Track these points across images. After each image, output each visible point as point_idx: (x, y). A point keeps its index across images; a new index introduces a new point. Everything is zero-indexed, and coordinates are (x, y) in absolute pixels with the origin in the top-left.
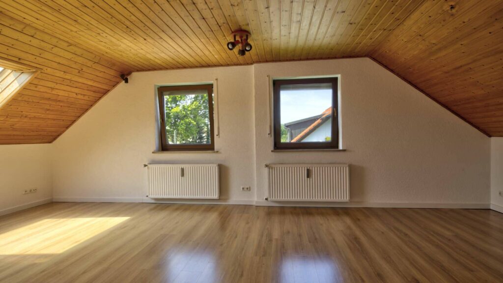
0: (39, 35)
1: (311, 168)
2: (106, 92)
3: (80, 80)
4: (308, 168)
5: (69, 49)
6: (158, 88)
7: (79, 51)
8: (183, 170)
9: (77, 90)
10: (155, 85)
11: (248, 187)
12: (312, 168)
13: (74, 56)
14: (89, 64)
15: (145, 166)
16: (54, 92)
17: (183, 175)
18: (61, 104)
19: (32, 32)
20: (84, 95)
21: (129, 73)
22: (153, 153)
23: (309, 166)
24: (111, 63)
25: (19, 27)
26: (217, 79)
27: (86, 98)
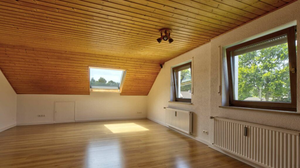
0: (120, 58)
1: (249, 127)
2: (157, 74)
3: (143, 70)
4: (247, 127)
5: (132, 60)
6: (173, 68)
7: (135, 60)
8: (176, 112)
9: (145, 75)
10: (171, 67)
11: (207, 131)
12: (251, 127)
13: (135, 62)
14: (143, 63)
15: (165, 108)
16: (136, 76)
17: (176, 115)
18: (142, 80)
19: (118, 58)
20: (149, 76)
21: (164, 63)
22: (169, 102)
23: (247, 125)
24: (152, 61)
25: (114, 58)
26: (193, 58)
27: (150, 77)
